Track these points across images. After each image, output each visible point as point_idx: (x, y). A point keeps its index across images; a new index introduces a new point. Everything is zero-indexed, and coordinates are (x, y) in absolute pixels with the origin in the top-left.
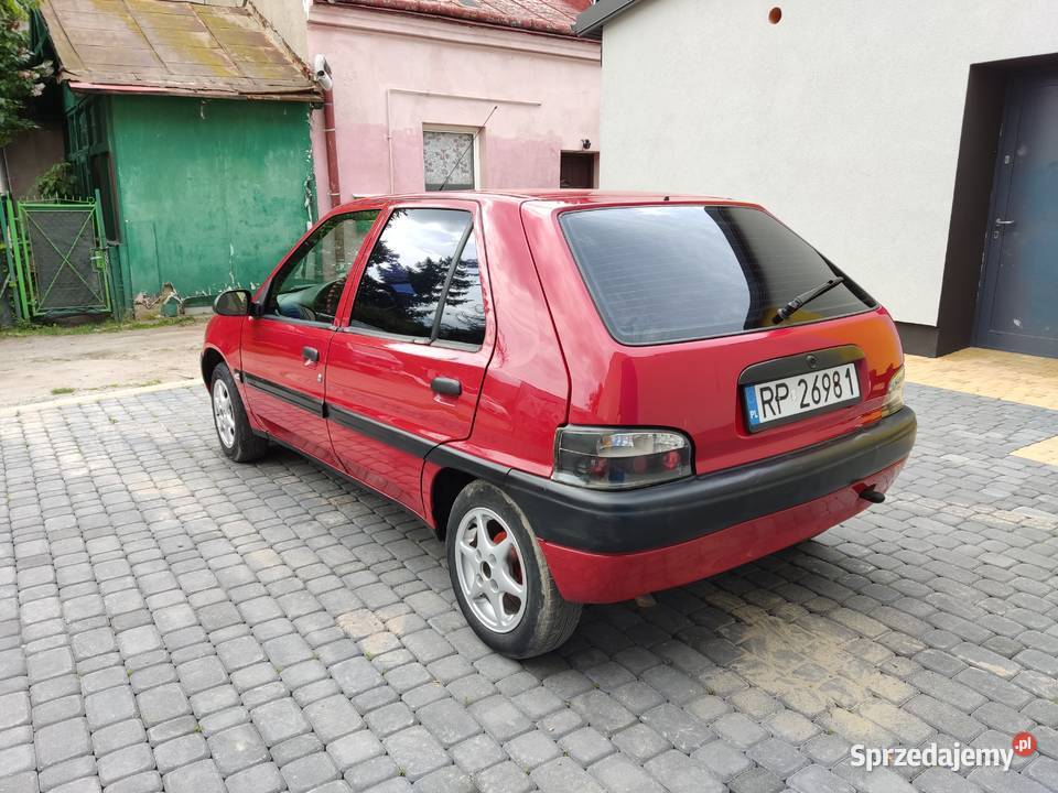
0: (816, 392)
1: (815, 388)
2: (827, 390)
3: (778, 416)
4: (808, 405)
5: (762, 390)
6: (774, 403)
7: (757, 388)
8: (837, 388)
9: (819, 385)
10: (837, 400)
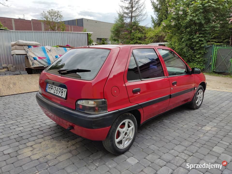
0: (57, 91)
1: (57, 90)
2: (60, 92)
3: (50, 92)
4: (55, 93)
5: (49, 85)
6: (50, 89)
7: (49, 84)
8: (62, 93)
9: (58, 90)
10: (61, 96)
